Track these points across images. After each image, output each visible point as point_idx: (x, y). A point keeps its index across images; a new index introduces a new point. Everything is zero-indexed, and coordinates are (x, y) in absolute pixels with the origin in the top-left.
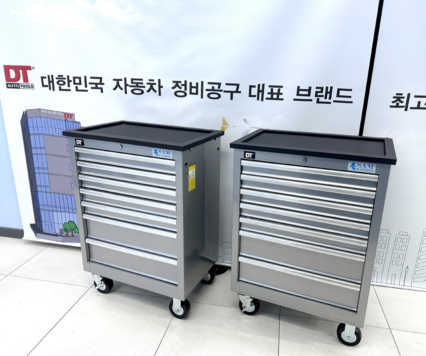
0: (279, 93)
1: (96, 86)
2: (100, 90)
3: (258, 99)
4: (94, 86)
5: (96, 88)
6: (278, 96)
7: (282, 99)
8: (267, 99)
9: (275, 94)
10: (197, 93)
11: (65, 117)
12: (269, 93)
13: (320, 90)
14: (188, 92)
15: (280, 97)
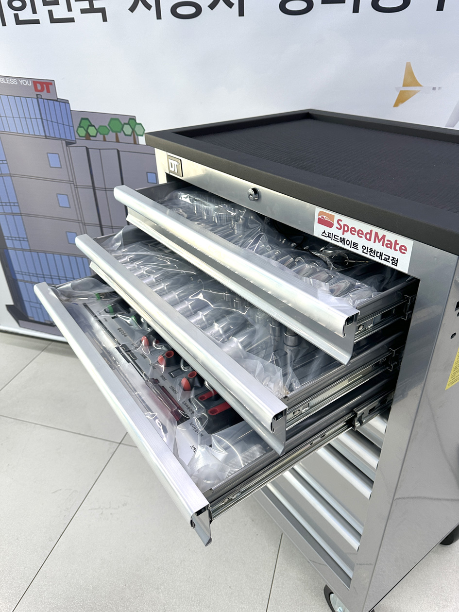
1: (91, 5)
2: (100, 14)
4: (87, 5)
5: (93, 10)
11: (36, 90)
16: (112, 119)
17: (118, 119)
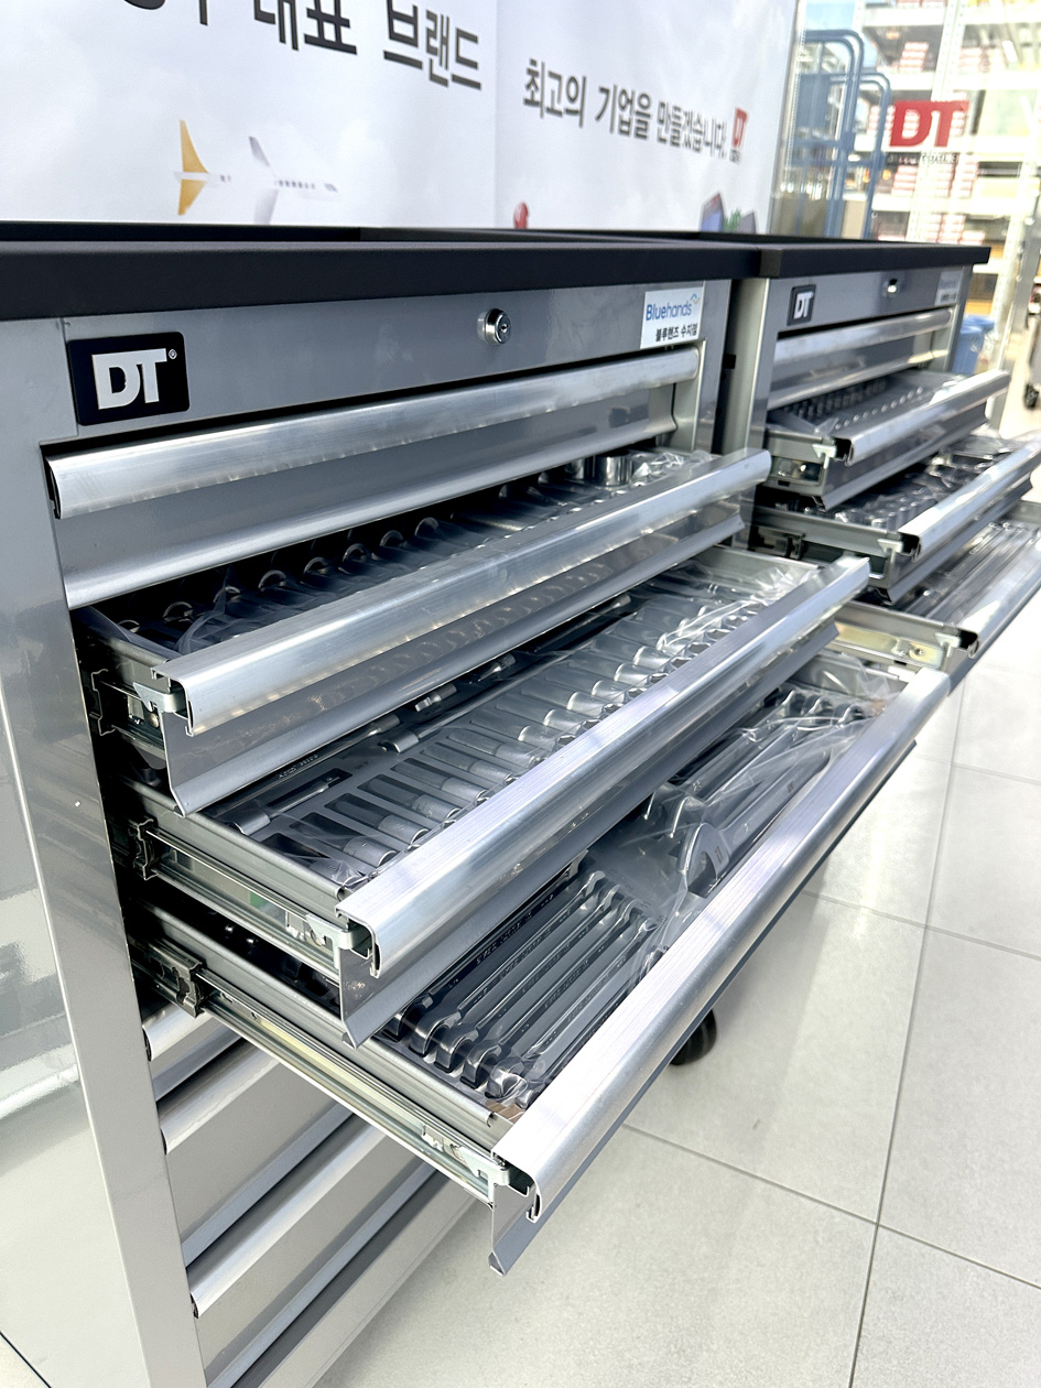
0: (340, 22)
3: (282, 40)
6: (338, 34)
7: (352, 50)
8: (309, 40)
9: (328, 19)
12: (310, 14)
13: (431, 25)
15: (347, 37)
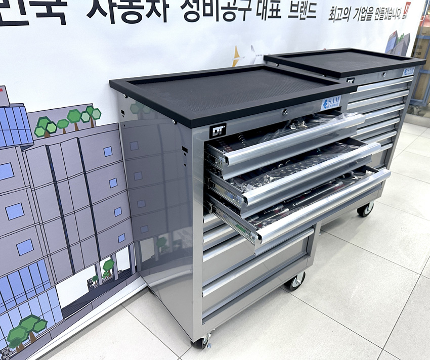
0: (278, 10)
1: (49, 9)
2: (59, 19)
3: (262, 19)
4: (43, 9)
5: (50, 14)
7: (280, 17)
8: (269, 17)
9: (275, 10)
10: (211, 15)
12: (270, 10)
13: (302, 5)
14: (201, 12)
15: (279, 14)
16: (70, 111)
17: (76, 110)
